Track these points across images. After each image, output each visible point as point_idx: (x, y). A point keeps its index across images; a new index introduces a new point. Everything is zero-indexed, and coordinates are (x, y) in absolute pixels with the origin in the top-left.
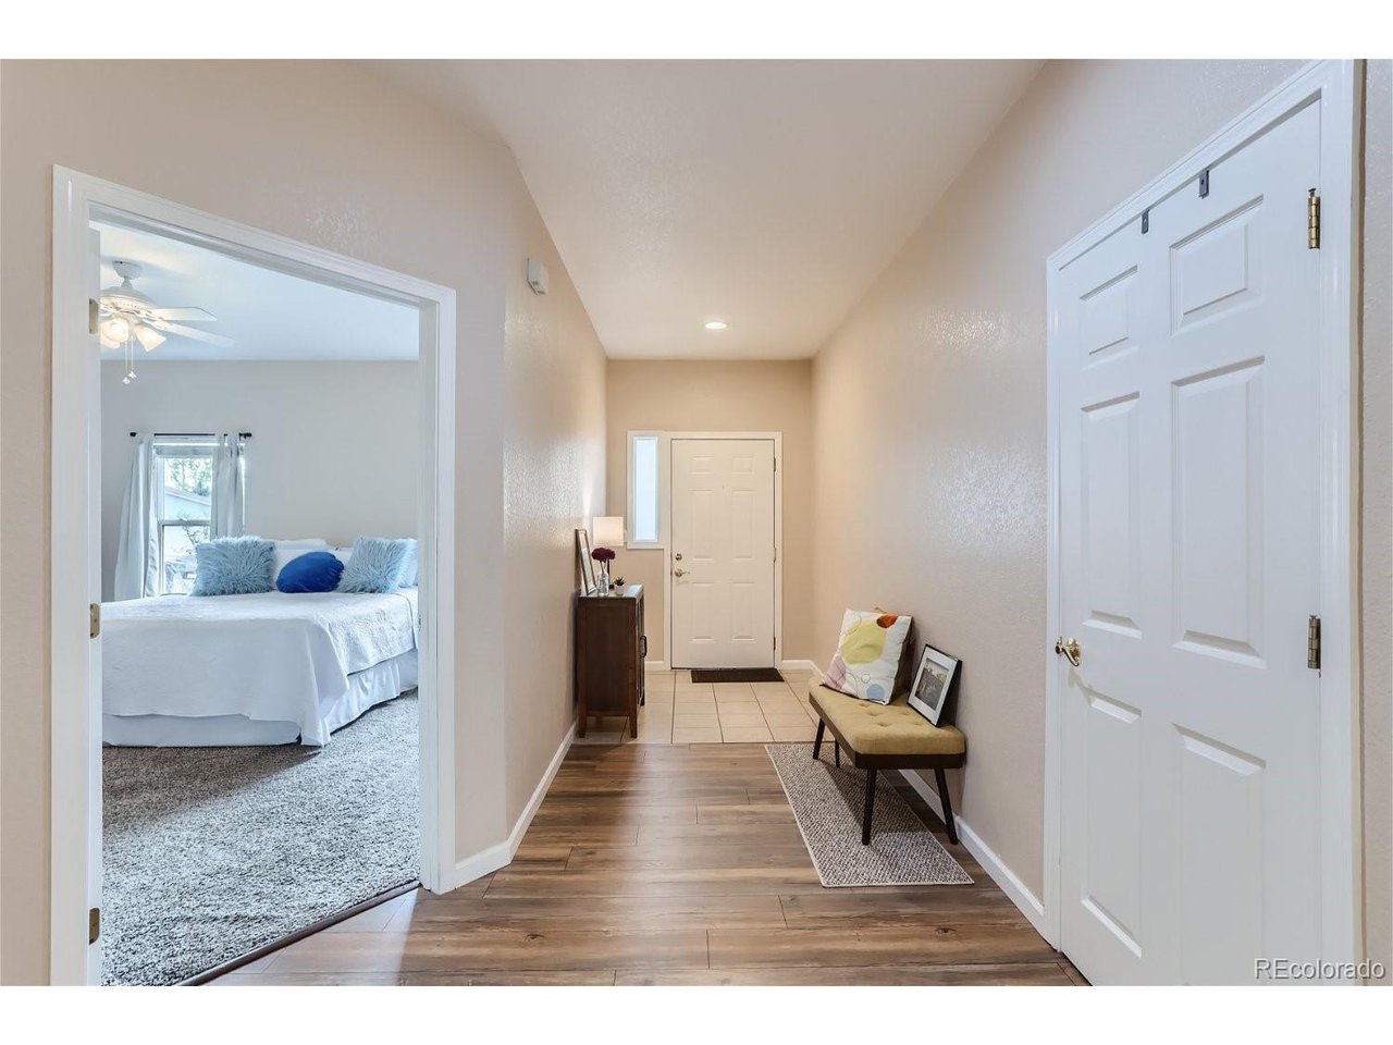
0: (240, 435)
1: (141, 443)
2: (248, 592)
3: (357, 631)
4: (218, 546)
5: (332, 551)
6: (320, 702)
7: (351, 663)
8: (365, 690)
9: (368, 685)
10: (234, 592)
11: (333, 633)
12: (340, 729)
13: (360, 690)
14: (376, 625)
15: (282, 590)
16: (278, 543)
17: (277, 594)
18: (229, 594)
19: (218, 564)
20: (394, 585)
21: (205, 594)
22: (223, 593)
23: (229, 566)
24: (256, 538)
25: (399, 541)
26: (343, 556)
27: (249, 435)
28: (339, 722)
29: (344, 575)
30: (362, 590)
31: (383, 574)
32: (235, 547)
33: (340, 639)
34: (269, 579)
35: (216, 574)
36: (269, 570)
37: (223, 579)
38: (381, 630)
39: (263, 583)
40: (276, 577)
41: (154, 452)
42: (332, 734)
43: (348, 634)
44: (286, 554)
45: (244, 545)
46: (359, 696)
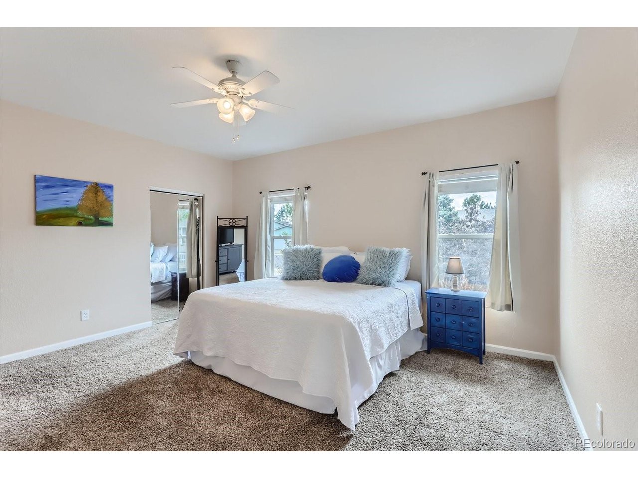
0: (305, 188)
1: (264, 196)
2: (307, 279)
3: (377, 324)
4: (293, 251)
5: (353, 255)
6: (352, 387)
7: (372, 349)
8: (380, 367)
9: (382, 363)
10: (301, 279)
11: (360, 328)
12: (364, 403)
13: (377, 367)
14: (388, 316)
15: (325, 279)
16: (324, 249)
17: (322, 282)
18: (298, 280)
19: (293, 262)
20: (394, 281)
21: (286, 279)
22: (295, 279)
23: (298, 263)
24: (312, 247)
25: (397, 250)
26: (361, 258)
27: (309, 187)
28: (364, 397)
29: (361, 272)
30: (372, 283)
31: (387, 273)
32: (301, 252)
33: (365, 332)
34: (318, 272)
35: (292, 267)
36: (318, 266)
37: (295, 271)
38: (391, 319)
39: (316, 275)
40: (322, 270)
41: (269, 201)
42: (359, 407)
43: (371, 327)
44: (328, 257)
45: (306, 250)
46: (376, 373)
